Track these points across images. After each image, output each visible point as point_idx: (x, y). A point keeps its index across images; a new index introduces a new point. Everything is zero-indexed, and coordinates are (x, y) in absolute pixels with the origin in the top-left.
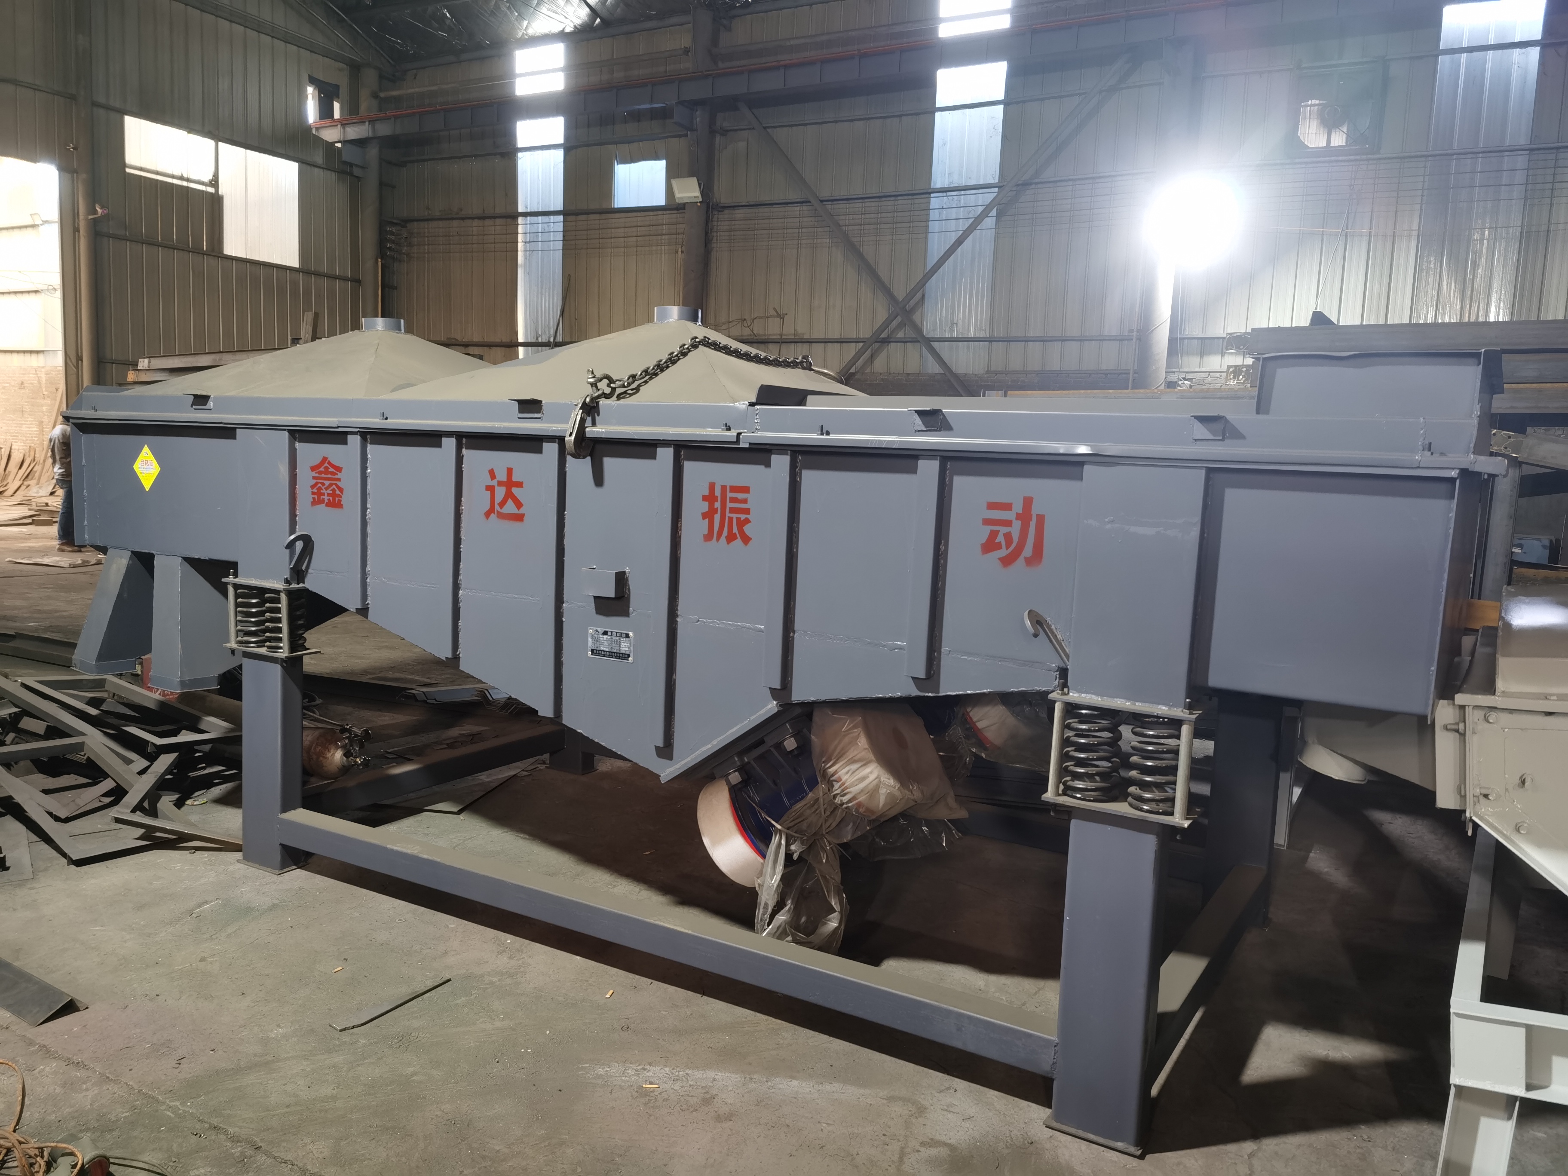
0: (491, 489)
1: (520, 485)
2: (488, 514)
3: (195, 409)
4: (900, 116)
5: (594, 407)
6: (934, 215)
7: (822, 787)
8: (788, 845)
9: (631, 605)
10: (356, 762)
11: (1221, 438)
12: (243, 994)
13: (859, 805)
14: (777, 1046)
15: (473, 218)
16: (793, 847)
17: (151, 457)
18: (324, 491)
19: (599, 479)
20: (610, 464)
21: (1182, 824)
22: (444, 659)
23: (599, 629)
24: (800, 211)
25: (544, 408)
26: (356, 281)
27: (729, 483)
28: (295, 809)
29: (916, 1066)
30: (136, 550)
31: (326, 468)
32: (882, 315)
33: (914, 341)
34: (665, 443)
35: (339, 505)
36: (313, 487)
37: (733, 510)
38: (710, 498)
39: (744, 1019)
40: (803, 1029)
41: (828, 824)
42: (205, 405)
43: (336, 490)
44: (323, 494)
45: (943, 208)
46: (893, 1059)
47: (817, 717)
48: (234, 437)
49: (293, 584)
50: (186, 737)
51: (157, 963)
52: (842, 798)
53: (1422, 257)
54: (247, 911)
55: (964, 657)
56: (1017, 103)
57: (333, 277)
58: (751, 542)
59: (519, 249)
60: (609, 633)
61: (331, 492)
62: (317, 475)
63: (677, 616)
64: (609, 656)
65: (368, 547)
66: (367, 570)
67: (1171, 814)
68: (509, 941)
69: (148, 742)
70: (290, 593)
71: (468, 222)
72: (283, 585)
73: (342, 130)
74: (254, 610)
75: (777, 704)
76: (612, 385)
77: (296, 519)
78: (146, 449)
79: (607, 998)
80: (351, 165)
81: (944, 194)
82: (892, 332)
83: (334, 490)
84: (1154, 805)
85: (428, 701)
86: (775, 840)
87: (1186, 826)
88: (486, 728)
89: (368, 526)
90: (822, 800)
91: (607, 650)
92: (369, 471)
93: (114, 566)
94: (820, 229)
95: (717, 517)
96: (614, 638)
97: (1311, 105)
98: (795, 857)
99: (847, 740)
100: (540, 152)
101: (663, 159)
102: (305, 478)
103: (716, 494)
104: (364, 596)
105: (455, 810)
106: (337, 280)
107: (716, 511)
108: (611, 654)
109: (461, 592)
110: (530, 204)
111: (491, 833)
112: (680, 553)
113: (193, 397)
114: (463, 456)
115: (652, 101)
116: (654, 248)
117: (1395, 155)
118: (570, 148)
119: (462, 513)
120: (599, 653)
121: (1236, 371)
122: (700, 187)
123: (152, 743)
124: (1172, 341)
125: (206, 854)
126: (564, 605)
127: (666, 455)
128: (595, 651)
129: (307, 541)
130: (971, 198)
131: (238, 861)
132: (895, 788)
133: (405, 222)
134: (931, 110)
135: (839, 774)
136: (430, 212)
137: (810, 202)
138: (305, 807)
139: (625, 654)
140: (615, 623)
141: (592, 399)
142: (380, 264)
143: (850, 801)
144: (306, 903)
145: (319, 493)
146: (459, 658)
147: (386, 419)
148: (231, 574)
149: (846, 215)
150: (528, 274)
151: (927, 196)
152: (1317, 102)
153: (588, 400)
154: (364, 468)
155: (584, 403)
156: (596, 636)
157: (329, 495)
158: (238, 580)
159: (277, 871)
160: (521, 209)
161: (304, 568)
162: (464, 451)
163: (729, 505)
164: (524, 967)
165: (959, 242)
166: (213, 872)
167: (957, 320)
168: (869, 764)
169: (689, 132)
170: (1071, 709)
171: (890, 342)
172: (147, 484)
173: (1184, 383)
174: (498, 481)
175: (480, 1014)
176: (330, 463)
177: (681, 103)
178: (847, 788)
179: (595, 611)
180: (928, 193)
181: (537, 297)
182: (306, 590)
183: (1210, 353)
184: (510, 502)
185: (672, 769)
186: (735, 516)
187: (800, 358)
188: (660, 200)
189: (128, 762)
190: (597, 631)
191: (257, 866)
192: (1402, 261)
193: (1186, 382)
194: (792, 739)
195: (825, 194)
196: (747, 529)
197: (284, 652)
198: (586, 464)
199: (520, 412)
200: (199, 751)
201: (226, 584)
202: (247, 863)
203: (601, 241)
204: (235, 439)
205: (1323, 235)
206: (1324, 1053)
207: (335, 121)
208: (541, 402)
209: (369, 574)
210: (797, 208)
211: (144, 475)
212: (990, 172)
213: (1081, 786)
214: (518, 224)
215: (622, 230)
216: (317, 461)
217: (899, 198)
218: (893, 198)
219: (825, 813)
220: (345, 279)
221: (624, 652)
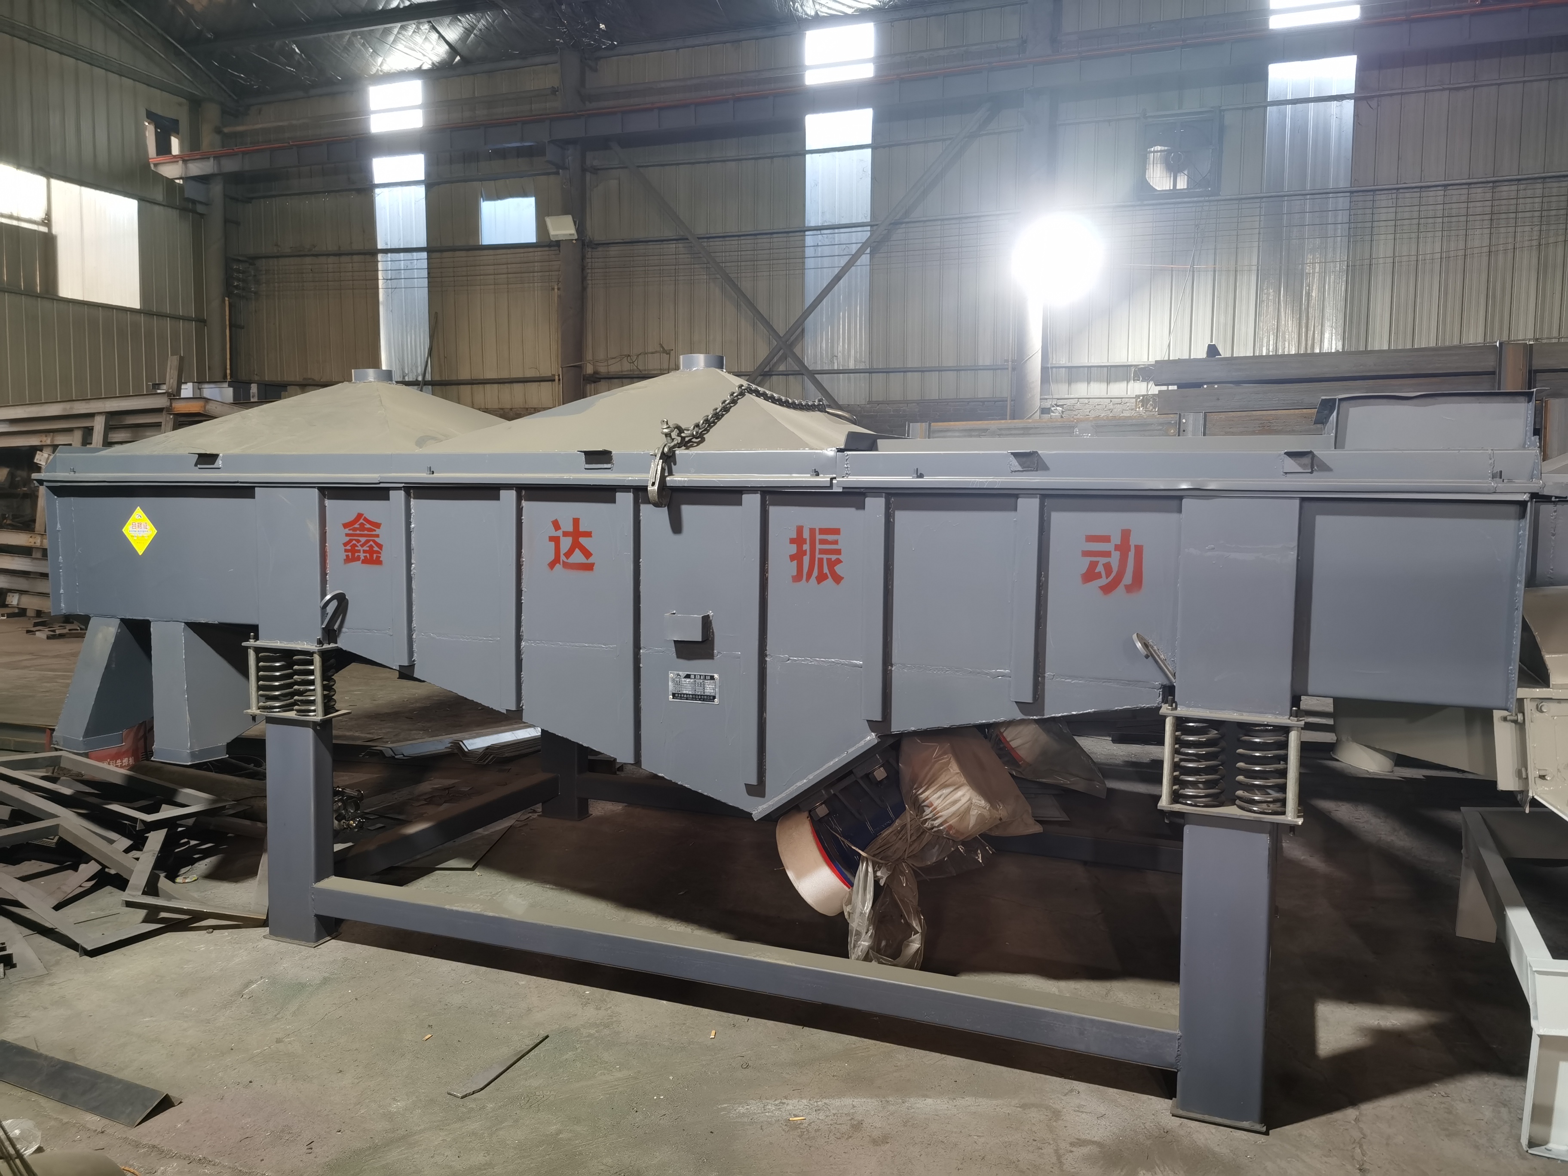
0: (555, 540)
1: (588, 534)
2: (552, 565)
3: (199, 468)
4: (772, 158)
5: (670, 457)
6: (809, 252)
7: (909, 813)
8: (875, 872)
9: (715, 648)
10: (349, 825)
11: (1310, 471)
12: (341, 1071)
13: (950, 827)
14: (897, 1068)
15: (328, 255)
16: (879, 874)
17: (145, 519)
18: (359, 548)
19: (677, 526)
20: (687, 511)
21: (1296, 822)
22: (505, 712)
23: (681, 673)
24: (676, 248)
25: (614, 458)
26: (201, 321)
27: (817, 526)
28: (328, 877)
29: (1032, 1073)
30: (127, 618)
31: (362, 525)
32: (763, 352)
33: (795, 374)
34: (752, 490)
35: (378, 562)
36: (345, 544)
37: (822, 552)
38: (798, 541)
39: (854, 1046)
40: (913, 1049)
41: (912, 848)
42: (213, 464)
43: (373, 547)
44: (359, 551)
45: (818, 246)
46: (1009, 1069)
47: (906, 746)
48: (253, 496)
49: (325, 645)
50: (167, 812)
51: (232, 1049)
52: (932, 822)
53: (1262, 290)
54: (299, 988)
55: (1067, 681)
56: (884, 147)
57: (175, 318)
58: (842, 581)
59: (380, 286)
60: (692, 677)
61: (368, 549)
62: (351, 532)
63: (766, 656)
64: (692, 699)
65: (414, 603)
66: (412, 627)
67: (1284, 813)
68: (588, 992)
69: (137, 819)
70: (324, 654)
71: (323, 259)
72: (316, 646)
73: (184, 167)
74: (278, 674)
75: (876, 735)
76: (683, 435)
77: (326, 578)
78: (139, 511)
79: (712, 1038)
80: (194, 202)
81: (819, 232)
82: (774, 365)
83: (371, 547)
84: (1264, 806)
85: (396, 757)
86: (862, 868)
87: (1300, 823)
88: (457, 781)
89: (413, 582)
90: (909, 826)
91: (690, 693)
92: (413, 526)
93: (100, 636)
94: (696, 266)
95: (806, 560)
96: (697, 681)
97: (1154, 152)
98: (882, 883)
99: (937, 766)
100: (399, 189)
101: (531, 196)
102: (337, 537)
103: (804, 537)
104: (411, 653)
105: (470, 866)
106: (181, 321)
107: (805, 553)
108: (694, 696)
109: (523, 643)
110: (391, 241)
111: (516, 886)
112: (767, 595)
113: (197, 455)
114: (522, 507)
115: (522, 140)
116: (526, 285)
117: (1233, 197)
118: (431, 184)
119: (523, 565)
120: (681, 697)
121: (1144, 400)
122: (575, 225)
123: (141, 820)
124: (1045, 370)
125: (226, 932)
126: (641, 651)
127: (752, 501)
128: (677, 695)
129: (341, 599)
130: (842, 236)
131: (264, 937)
132: (986, 808)
133: (253, 259)
134: (802, 153)
135: (930, 799)
136: (280, 249)
137: (687, 239)
138: (337, 874)
139: (710, 696)
140: (699, 666)
141: (670, 449)
142: (227, 303)
143: (941, 825)
144: (358, 974)
145: (353, 550)
146: (523, 709)
147: (433, 473)
148: (251, 637)
149: (722, 252)
150: (391, 311)
151: (802, 234)
152: (1163, 148)
153: (666, 450)
154: (408, 523)
155: (663, 453)
156: (678, 679)
157: (365, 552)
158: (259, 643)
159: (313, 943)
160: (380, 247)
161: (336, 627)
162: (524, 503)
163: (819, 546)
164: (616, 1016)
165: (837, 278)
166: (243, 950)
167: (837, 353)
168: (962, 788)
169: (561, 171)
170: (1181, 723)
171: (772, 375)
172: (140, 549)
173: (1056, 409)
174: (563, 532)
175: (595, 1067)
176: (366, 520)
177: (552, 142)
178: (939, 813)
179: (675, 655)
180: (803, 230)
181: (402, 336)
182: (339, 650)
183: (1077, 381)
184: (577, 551)
185: (765, 806)
186: (825, 557)
187: (817, 401)
188: (531, 237)
189: (111, 841)
190: (678, 675)
191: (288, 940)
192: (1244, 293)
193: (1058, 408)
194: (882, 769)
195: (701, 231)
196: (838, 569)
197: (317, 715)
198: (663, 514)
199: (586, 463)
200: (181, 826)
201: (247, 648)
202: (275, 938)
203: (469, 278)
204: (254, 498)
205: (1172, 271)
206: (1376, 1023)
207: (175, 156)
208: (610, 452)
209: (415, 630)
210: (673, 245)
211: (136, 538)
212: (862, 211)
213: (1191, 794)
214: (378, 261)
215: (492, 267)
216: (352, 517)
217: (775, 235)
218: (769, 236)
219: (911, 838)
220: (189, 319)
221: (708, 694)
